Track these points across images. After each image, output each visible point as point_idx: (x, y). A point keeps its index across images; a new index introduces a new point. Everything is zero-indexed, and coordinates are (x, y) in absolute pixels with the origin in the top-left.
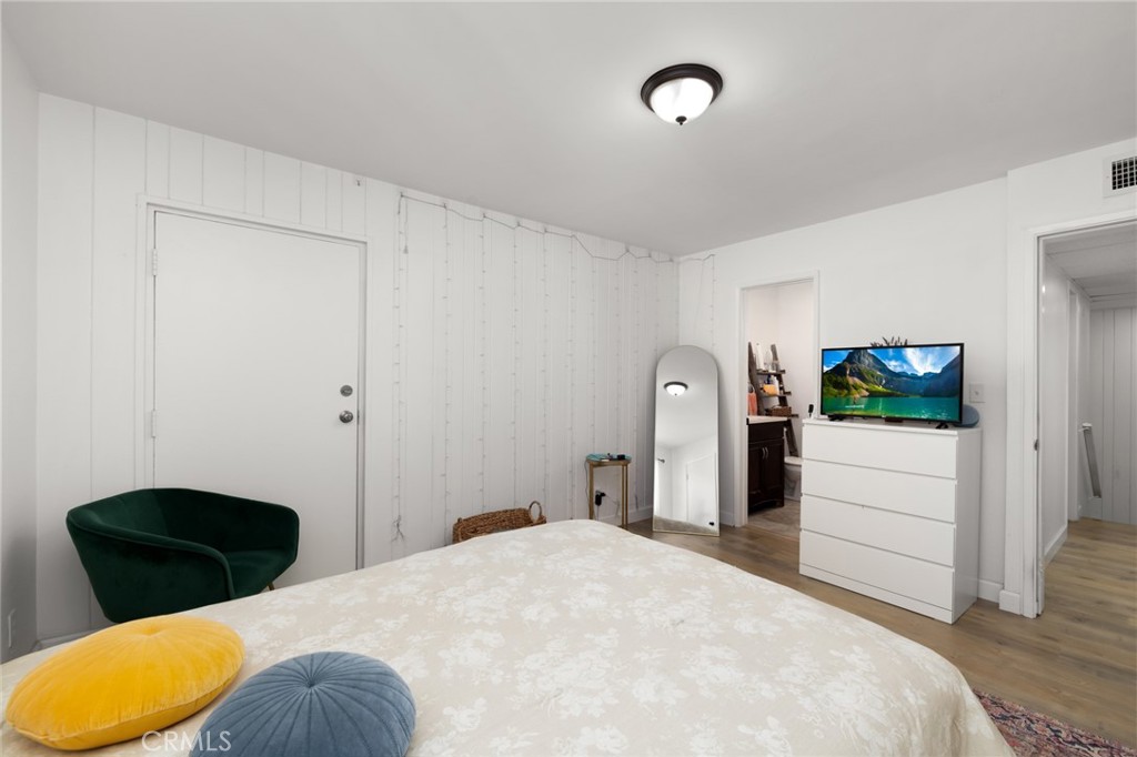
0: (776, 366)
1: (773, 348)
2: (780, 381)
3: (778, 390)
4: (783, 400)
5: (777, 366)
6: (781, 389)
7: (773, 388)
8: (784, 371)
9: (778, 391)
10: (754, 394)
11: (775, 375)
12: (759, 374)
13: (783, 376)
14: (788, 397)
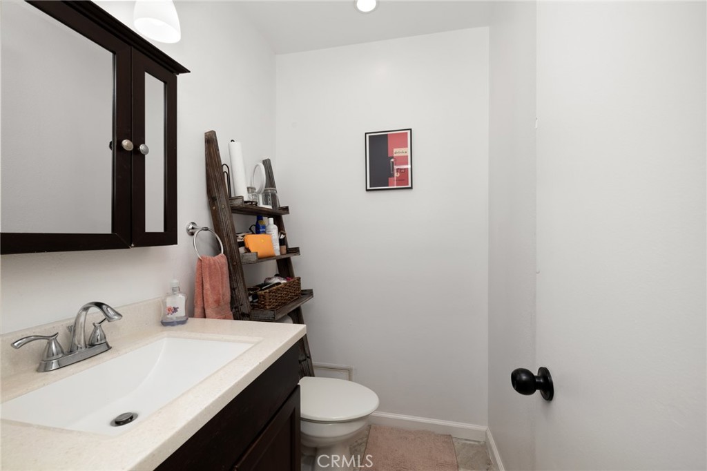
0: (271, 196)
1: (267, 164)
2: (281, 229)
3: (277, 246)
4: (285, 266)
5: (274, 196)
6: (282, 242)
7: (265, 243)
8: (286, 209)
9: (276, 249)
10: (222, 258)
11: (269, 214)
12: (235, 210)
13: (284, 217)
14: (294, 259)
